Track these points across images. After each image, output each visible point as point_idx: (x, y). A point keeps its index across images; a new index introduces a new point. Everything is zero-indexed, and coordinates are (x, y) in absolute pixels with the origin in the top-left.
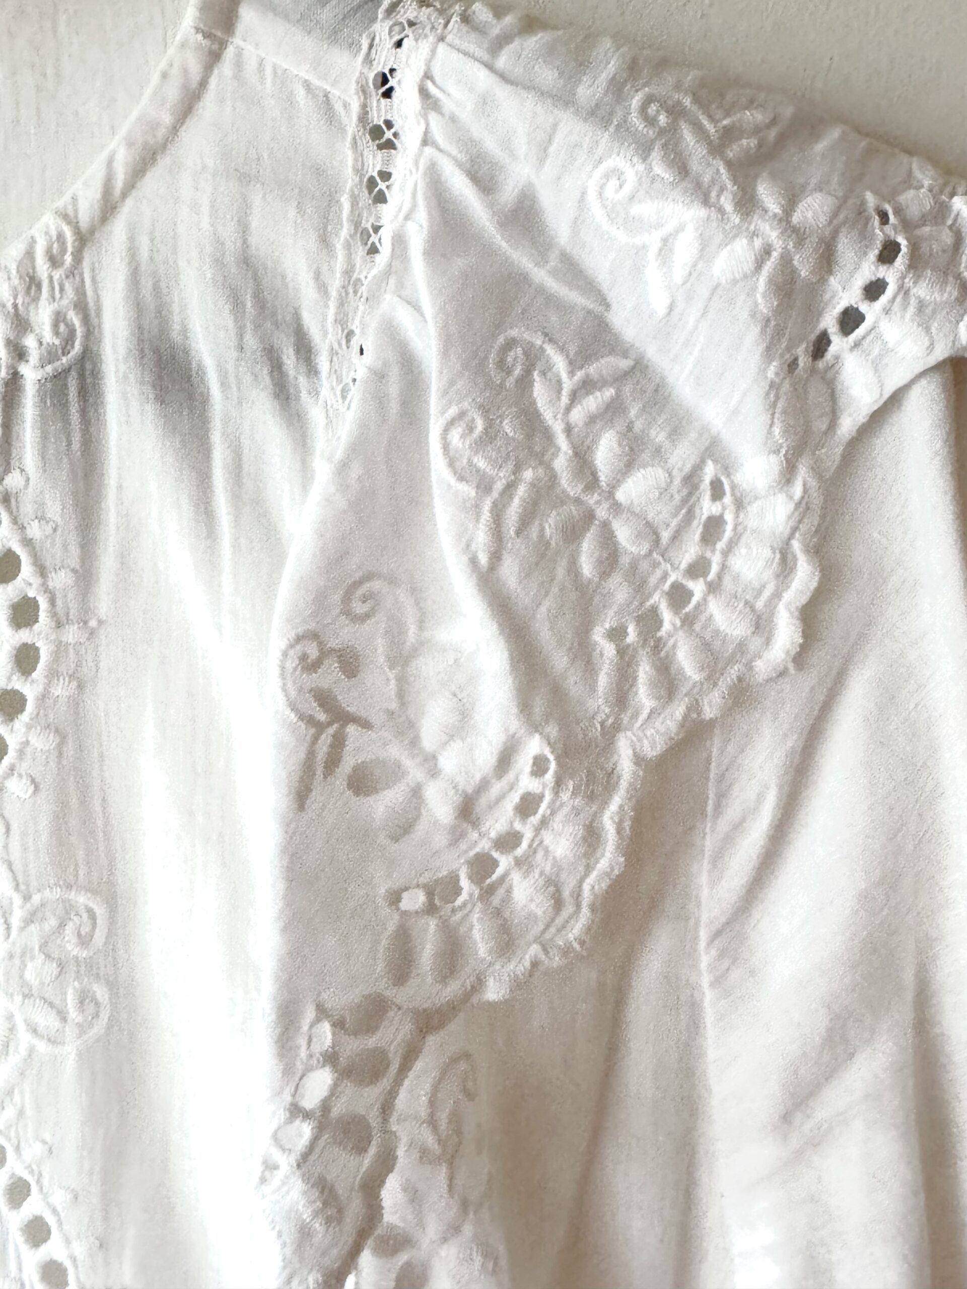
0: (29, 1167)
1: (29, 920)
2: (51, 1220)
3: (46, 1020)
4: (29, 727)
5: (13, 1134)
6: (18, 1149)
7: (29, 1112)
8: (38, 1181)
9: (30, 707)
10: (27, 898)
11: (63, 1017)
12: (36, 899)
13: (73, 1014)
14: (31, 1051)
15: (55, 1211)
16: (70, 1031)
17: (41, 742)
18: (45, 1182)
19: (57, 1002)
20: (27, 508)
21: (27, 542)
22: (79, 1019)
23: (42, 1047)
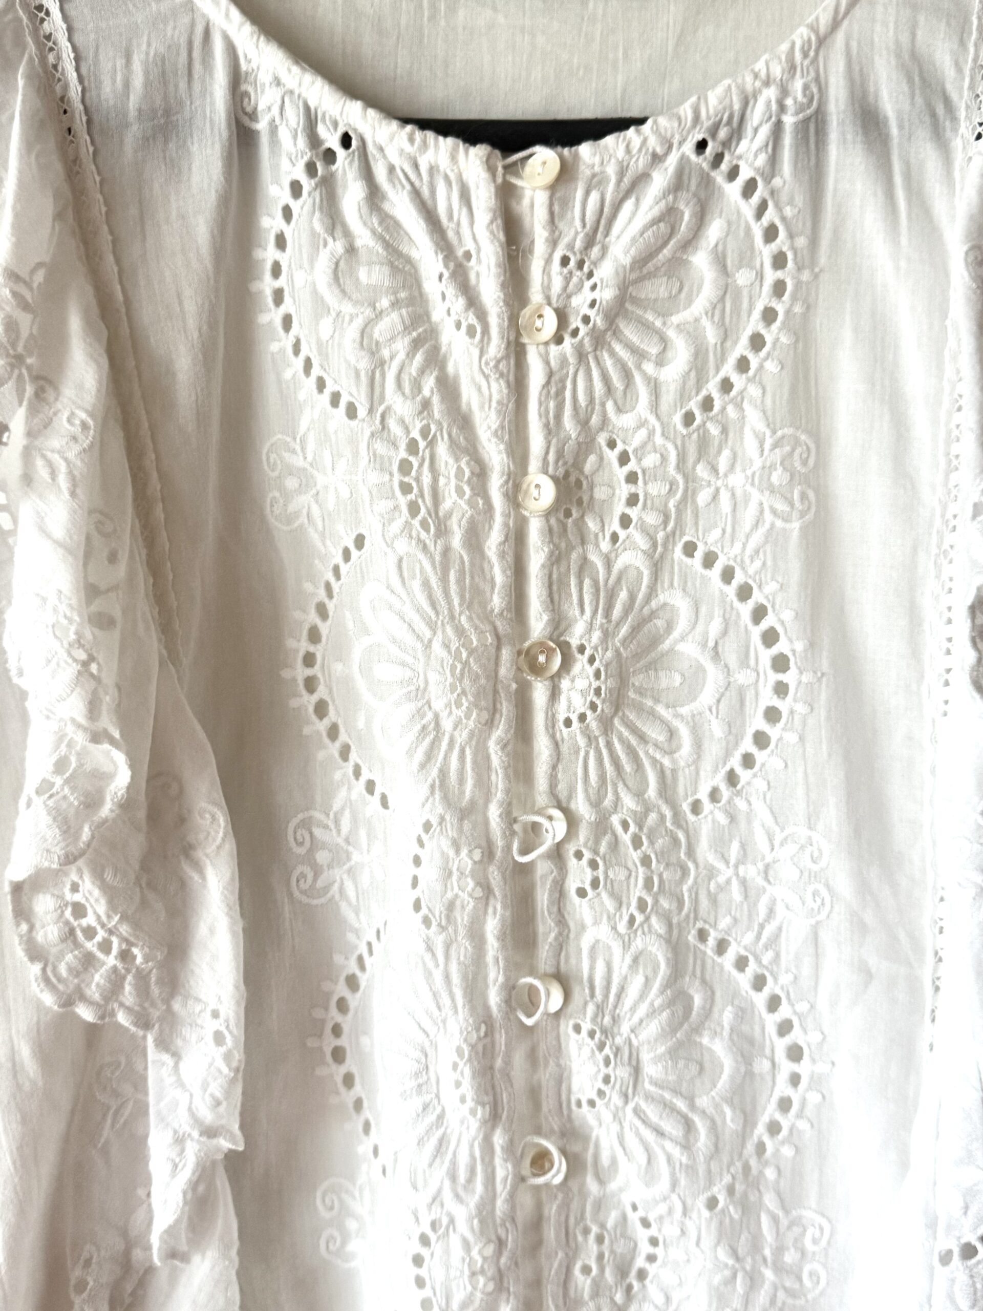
0: (767, 597)
1: (775, 446)
2: (780, 629)
3: (781, 506)
4: (780, 329)
5: (757, 578)
6: (760, 587)
7: (769, 563)
8: (773, 606)
9: (780, 317)
10: (774, 432)
11: (792, 505)
12: (779, 433)
13: (797, 504)
14: (773, 525)
15: (782, 623)
16: (795, 515)
17: (784, 339)
18: (777, 607)
19: (789, 496)
20: (784, 197)
21: (783, 219)
22: (800, 508)
23: (779, 523)
